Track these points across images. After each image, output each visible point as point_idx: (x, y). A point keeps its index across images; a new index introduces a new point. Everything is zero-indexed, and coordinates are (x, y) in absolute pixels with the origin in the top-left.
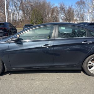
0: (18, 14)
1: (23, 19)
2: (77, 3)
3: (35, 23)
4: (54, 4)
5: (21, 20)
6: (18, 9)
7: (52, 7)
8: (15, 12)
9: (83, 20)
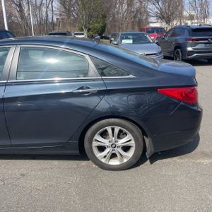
3: (86, 27)
9: (206, 17)
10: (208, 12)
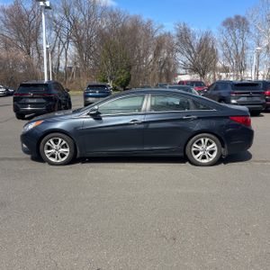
0: (63, 53)
1: (77, 68)
2: (225, 24)
3: (111, 79)
4: (162, 26)
5: (71, 68)
6: (64, 40)
7: (157, 35)
8: (57, 48)
9: (243, 69)
10: (245, 65)
